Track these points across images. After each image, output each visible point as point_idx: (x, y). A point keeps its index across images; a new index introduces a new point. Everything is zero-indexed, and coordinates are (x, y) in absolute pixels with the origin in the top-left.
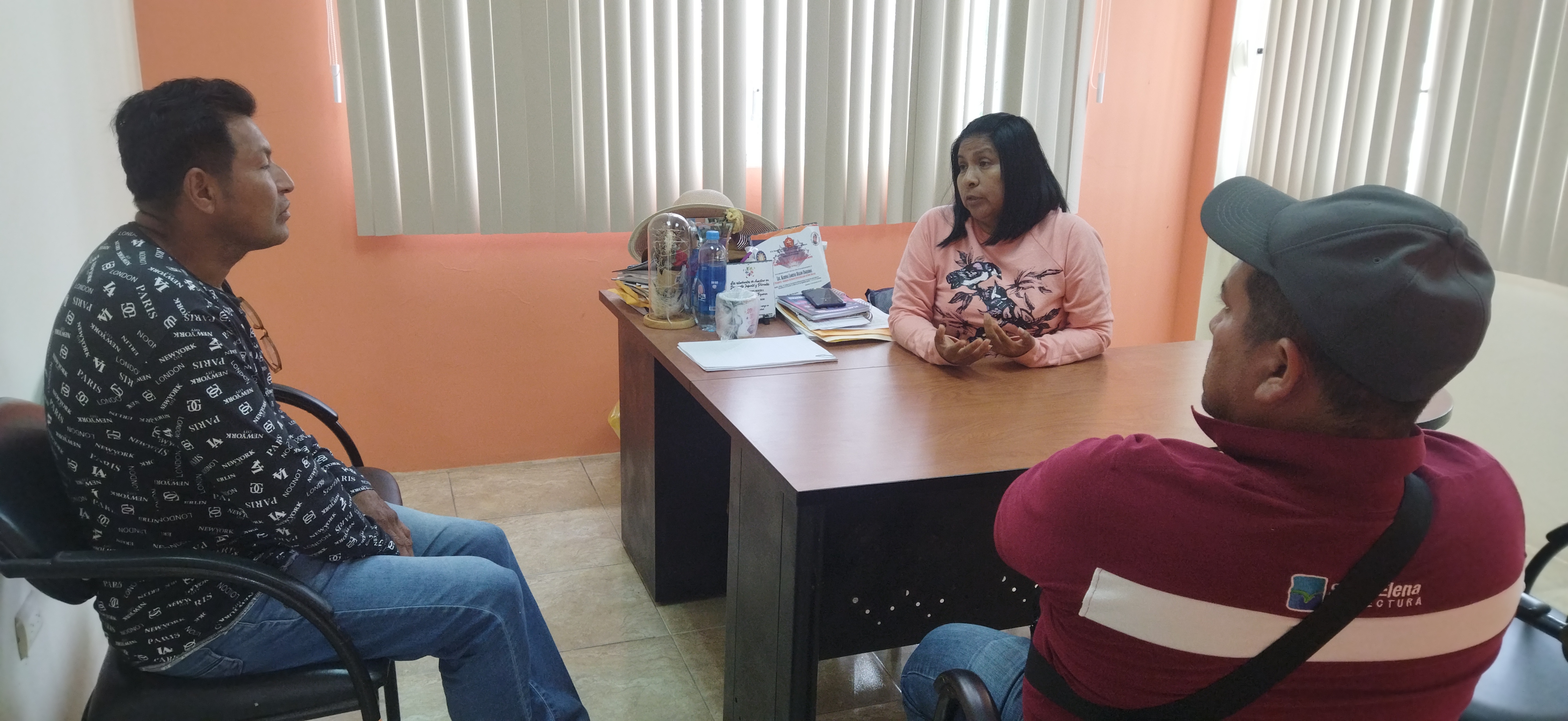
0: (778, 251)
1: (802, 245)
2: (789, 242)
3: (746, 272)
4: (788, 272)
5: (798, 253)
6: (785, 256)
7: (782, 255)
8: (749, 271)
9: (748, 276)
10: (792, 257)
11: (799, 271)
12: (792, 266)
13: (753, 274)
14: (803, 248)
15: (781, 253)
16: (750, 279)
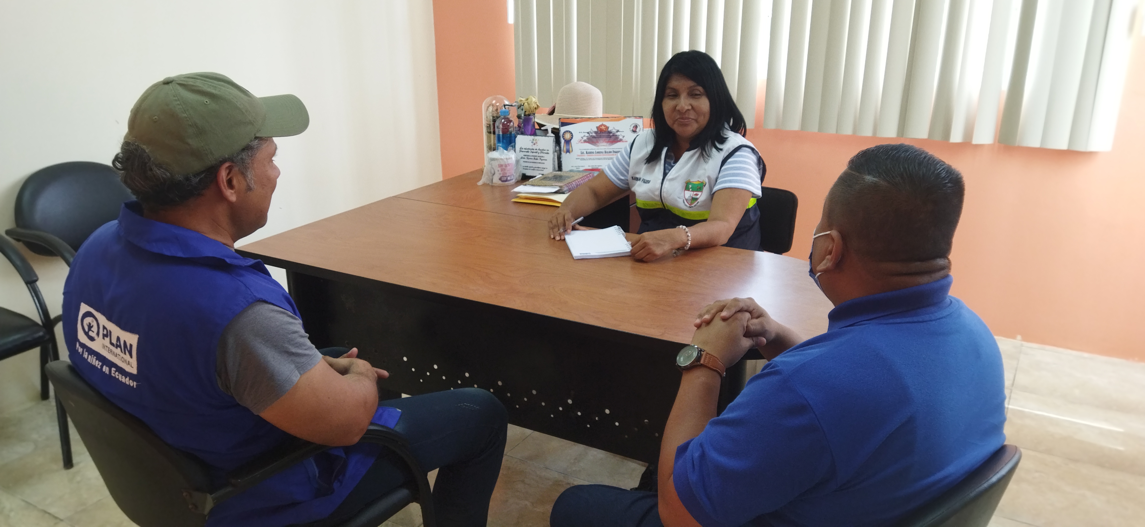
0: (588, 133)
1: (618, 131)
2: (603, 127)
3: (532, 142)
4: (595, 149)
5: (611, 137)
6: (595, 138)
7: (591, 136)
8: (534, 142)
9: (533, 145)
10: (601, 140)
11: (607, 150)
12: (601, 146)
13: (537, 144)
14: (618, 134)
15: (591, 135)
16: (535, 147)
